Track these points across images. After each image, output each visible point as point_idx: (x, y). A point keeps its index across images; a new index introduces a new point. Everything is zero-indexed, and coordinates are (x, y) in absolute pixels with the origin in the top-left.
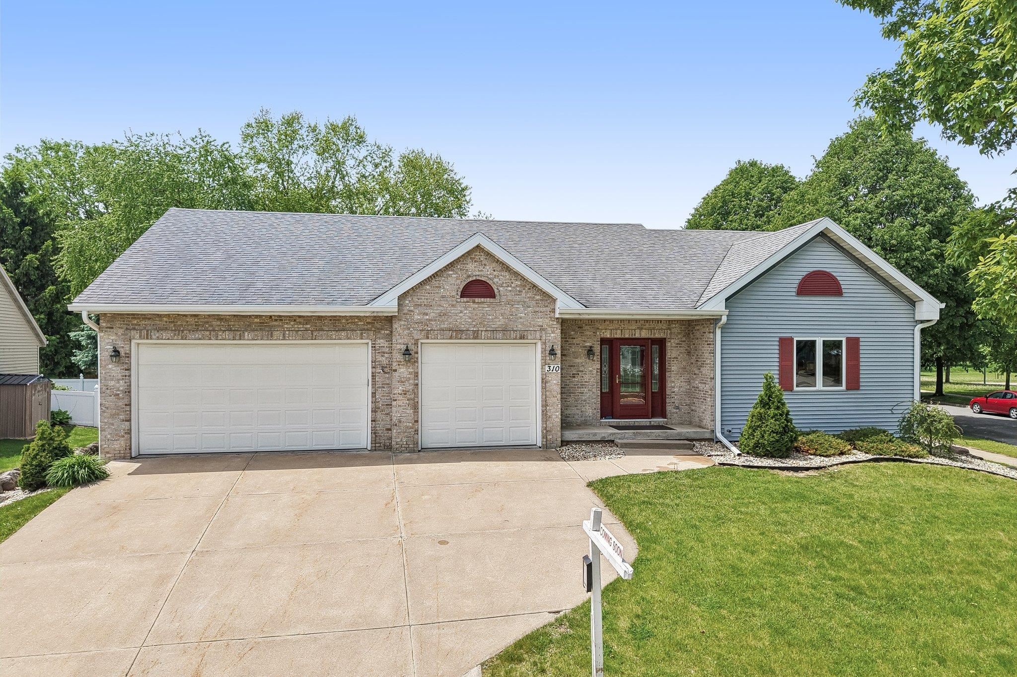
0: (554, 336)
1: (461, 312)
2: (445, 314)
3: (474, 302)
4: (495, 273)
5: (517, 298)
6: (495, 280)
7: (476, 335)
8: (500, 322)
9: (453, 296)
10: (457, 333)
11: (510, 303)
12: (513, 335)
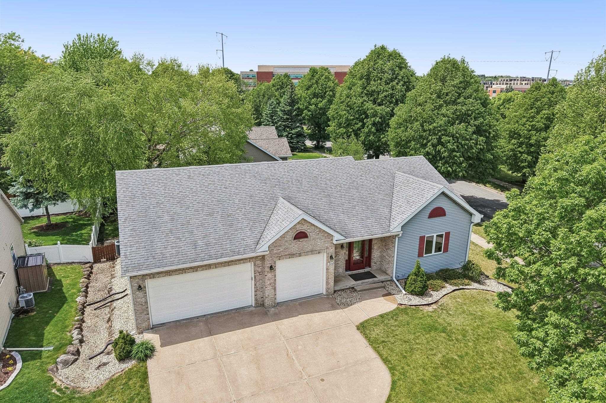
0: (332, 251)
1: (294, 246)
2: (287, 248)
3: (299, 241)
4: (308, 227)
5: (317, 237)
6: (308, 230)
7: (300, 255)
8: (310, 248)
9: (290, 240)
10: (292, 256)
11: (313, 239)
12: (315, 252)
